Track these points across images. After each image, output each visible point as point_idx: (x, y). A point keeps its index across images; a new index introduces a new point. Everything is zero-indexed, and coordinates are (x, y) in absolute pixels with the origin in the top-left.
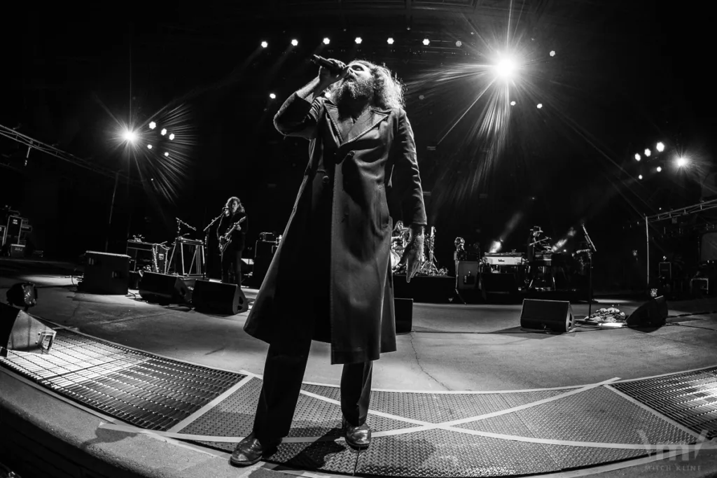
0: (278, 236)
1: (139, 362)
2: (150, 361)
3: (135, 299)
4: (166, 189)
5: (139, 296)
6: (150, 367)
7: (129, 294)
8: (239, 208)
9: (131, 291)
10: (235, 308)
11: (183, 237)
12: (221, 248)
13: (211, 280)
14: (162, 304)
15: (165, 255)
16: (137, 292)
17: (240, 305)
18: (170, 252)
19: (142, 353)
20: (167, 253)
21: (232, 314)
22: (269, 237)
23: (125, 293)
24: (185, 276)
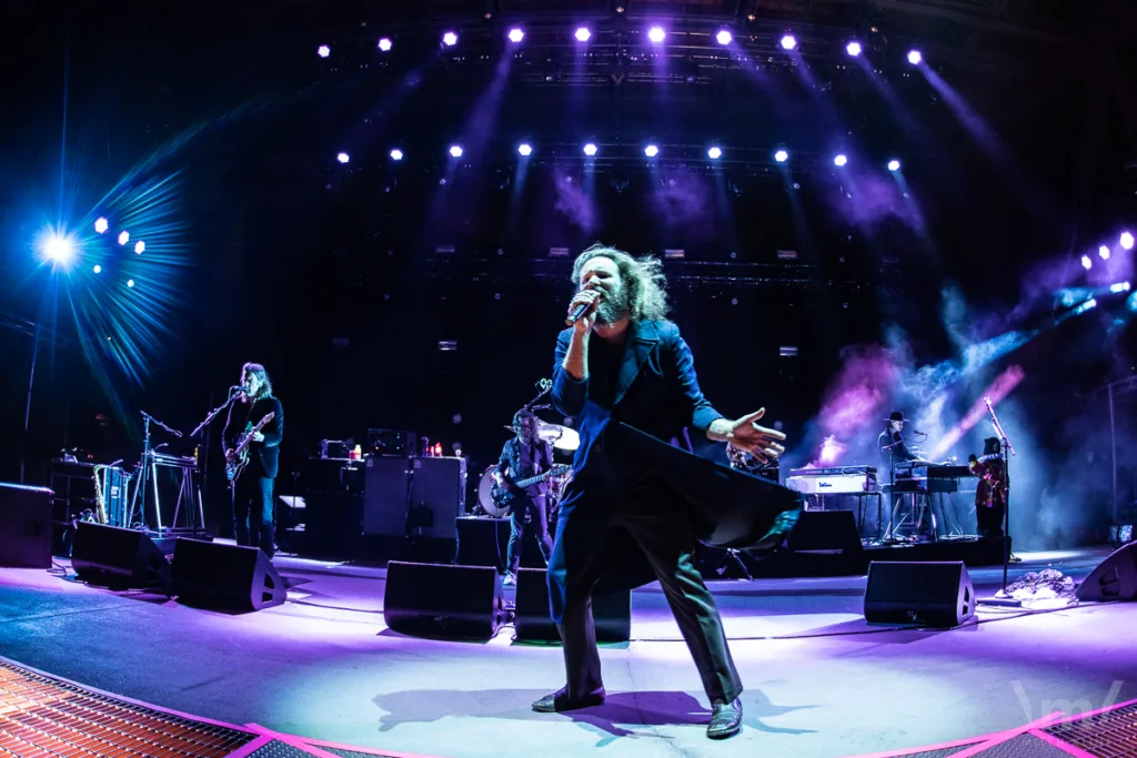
0: (354, 448)
1: (51, 698)
2: (71, 699)
3: (65, 577)
4: (126, 352)
5: (72, 572)
6: (70, 709)
7: (54, 566)
8: (263, 388)
9: (58, 562)
10: (256, 597)
11: (156, 451)
12: (231, 474)
13: (216, 541)
14: (113, 587)
15: (123, 488)
16: (69, 563)
17: (269, 591)
18: (132, 484)
19: (58, 682)
20: (126, 486)
21: (250, 608)
22: (334, 450)
23: (47, 565)
24: (160, 533)
